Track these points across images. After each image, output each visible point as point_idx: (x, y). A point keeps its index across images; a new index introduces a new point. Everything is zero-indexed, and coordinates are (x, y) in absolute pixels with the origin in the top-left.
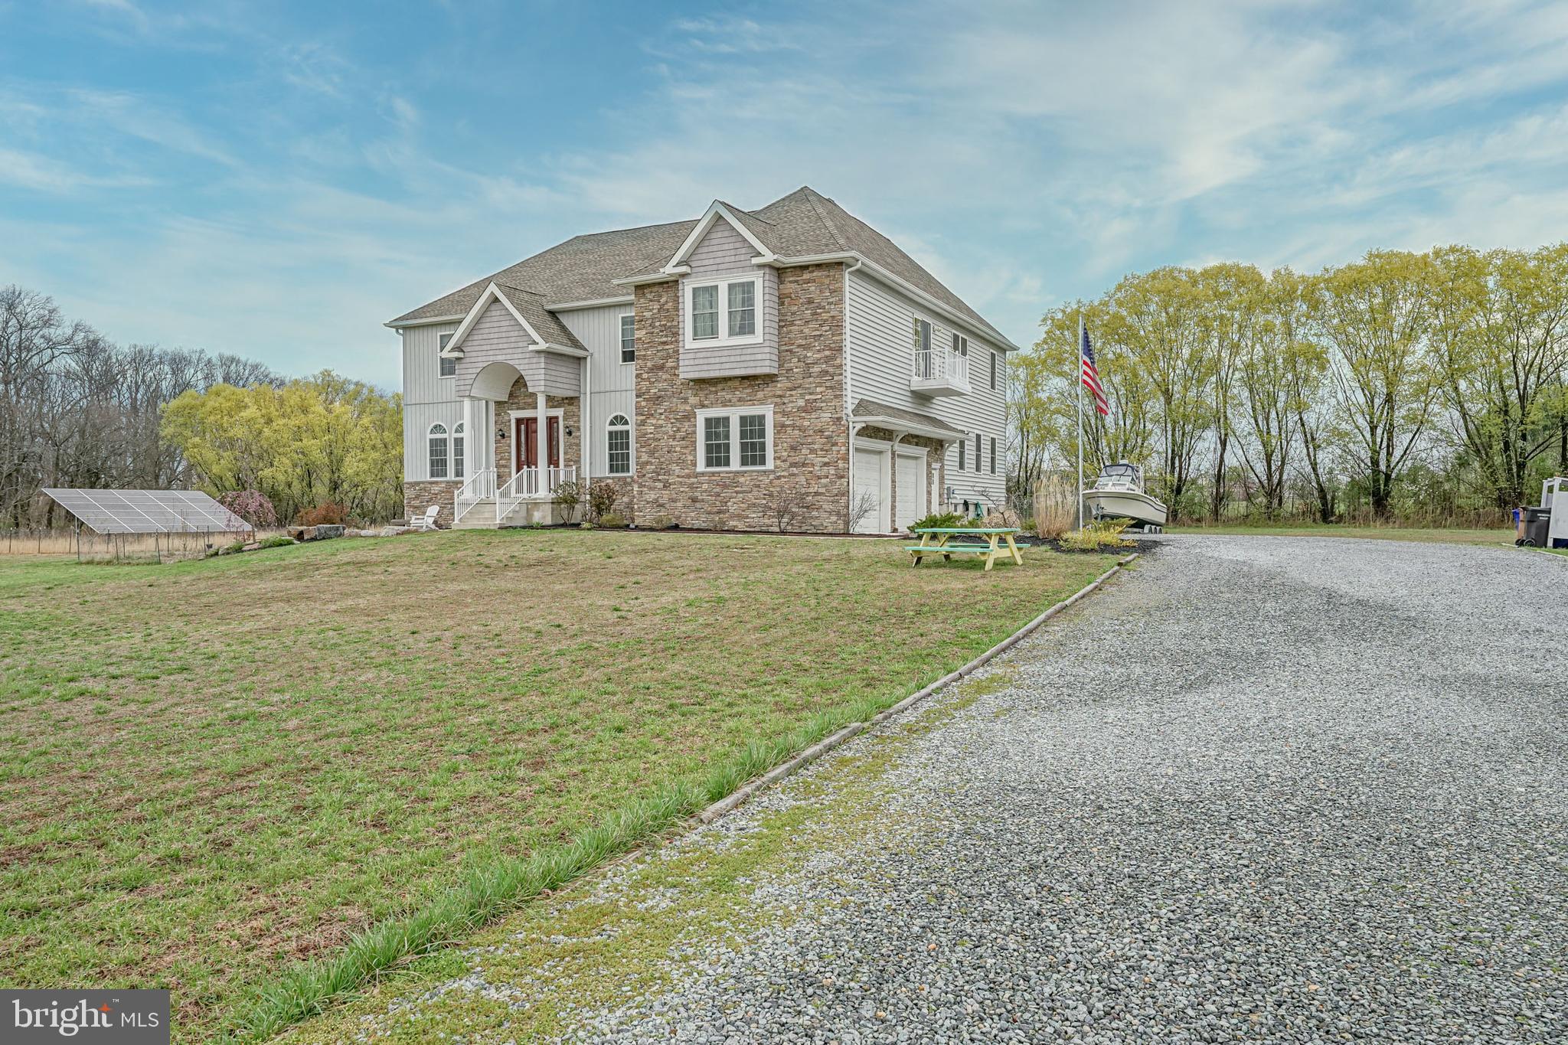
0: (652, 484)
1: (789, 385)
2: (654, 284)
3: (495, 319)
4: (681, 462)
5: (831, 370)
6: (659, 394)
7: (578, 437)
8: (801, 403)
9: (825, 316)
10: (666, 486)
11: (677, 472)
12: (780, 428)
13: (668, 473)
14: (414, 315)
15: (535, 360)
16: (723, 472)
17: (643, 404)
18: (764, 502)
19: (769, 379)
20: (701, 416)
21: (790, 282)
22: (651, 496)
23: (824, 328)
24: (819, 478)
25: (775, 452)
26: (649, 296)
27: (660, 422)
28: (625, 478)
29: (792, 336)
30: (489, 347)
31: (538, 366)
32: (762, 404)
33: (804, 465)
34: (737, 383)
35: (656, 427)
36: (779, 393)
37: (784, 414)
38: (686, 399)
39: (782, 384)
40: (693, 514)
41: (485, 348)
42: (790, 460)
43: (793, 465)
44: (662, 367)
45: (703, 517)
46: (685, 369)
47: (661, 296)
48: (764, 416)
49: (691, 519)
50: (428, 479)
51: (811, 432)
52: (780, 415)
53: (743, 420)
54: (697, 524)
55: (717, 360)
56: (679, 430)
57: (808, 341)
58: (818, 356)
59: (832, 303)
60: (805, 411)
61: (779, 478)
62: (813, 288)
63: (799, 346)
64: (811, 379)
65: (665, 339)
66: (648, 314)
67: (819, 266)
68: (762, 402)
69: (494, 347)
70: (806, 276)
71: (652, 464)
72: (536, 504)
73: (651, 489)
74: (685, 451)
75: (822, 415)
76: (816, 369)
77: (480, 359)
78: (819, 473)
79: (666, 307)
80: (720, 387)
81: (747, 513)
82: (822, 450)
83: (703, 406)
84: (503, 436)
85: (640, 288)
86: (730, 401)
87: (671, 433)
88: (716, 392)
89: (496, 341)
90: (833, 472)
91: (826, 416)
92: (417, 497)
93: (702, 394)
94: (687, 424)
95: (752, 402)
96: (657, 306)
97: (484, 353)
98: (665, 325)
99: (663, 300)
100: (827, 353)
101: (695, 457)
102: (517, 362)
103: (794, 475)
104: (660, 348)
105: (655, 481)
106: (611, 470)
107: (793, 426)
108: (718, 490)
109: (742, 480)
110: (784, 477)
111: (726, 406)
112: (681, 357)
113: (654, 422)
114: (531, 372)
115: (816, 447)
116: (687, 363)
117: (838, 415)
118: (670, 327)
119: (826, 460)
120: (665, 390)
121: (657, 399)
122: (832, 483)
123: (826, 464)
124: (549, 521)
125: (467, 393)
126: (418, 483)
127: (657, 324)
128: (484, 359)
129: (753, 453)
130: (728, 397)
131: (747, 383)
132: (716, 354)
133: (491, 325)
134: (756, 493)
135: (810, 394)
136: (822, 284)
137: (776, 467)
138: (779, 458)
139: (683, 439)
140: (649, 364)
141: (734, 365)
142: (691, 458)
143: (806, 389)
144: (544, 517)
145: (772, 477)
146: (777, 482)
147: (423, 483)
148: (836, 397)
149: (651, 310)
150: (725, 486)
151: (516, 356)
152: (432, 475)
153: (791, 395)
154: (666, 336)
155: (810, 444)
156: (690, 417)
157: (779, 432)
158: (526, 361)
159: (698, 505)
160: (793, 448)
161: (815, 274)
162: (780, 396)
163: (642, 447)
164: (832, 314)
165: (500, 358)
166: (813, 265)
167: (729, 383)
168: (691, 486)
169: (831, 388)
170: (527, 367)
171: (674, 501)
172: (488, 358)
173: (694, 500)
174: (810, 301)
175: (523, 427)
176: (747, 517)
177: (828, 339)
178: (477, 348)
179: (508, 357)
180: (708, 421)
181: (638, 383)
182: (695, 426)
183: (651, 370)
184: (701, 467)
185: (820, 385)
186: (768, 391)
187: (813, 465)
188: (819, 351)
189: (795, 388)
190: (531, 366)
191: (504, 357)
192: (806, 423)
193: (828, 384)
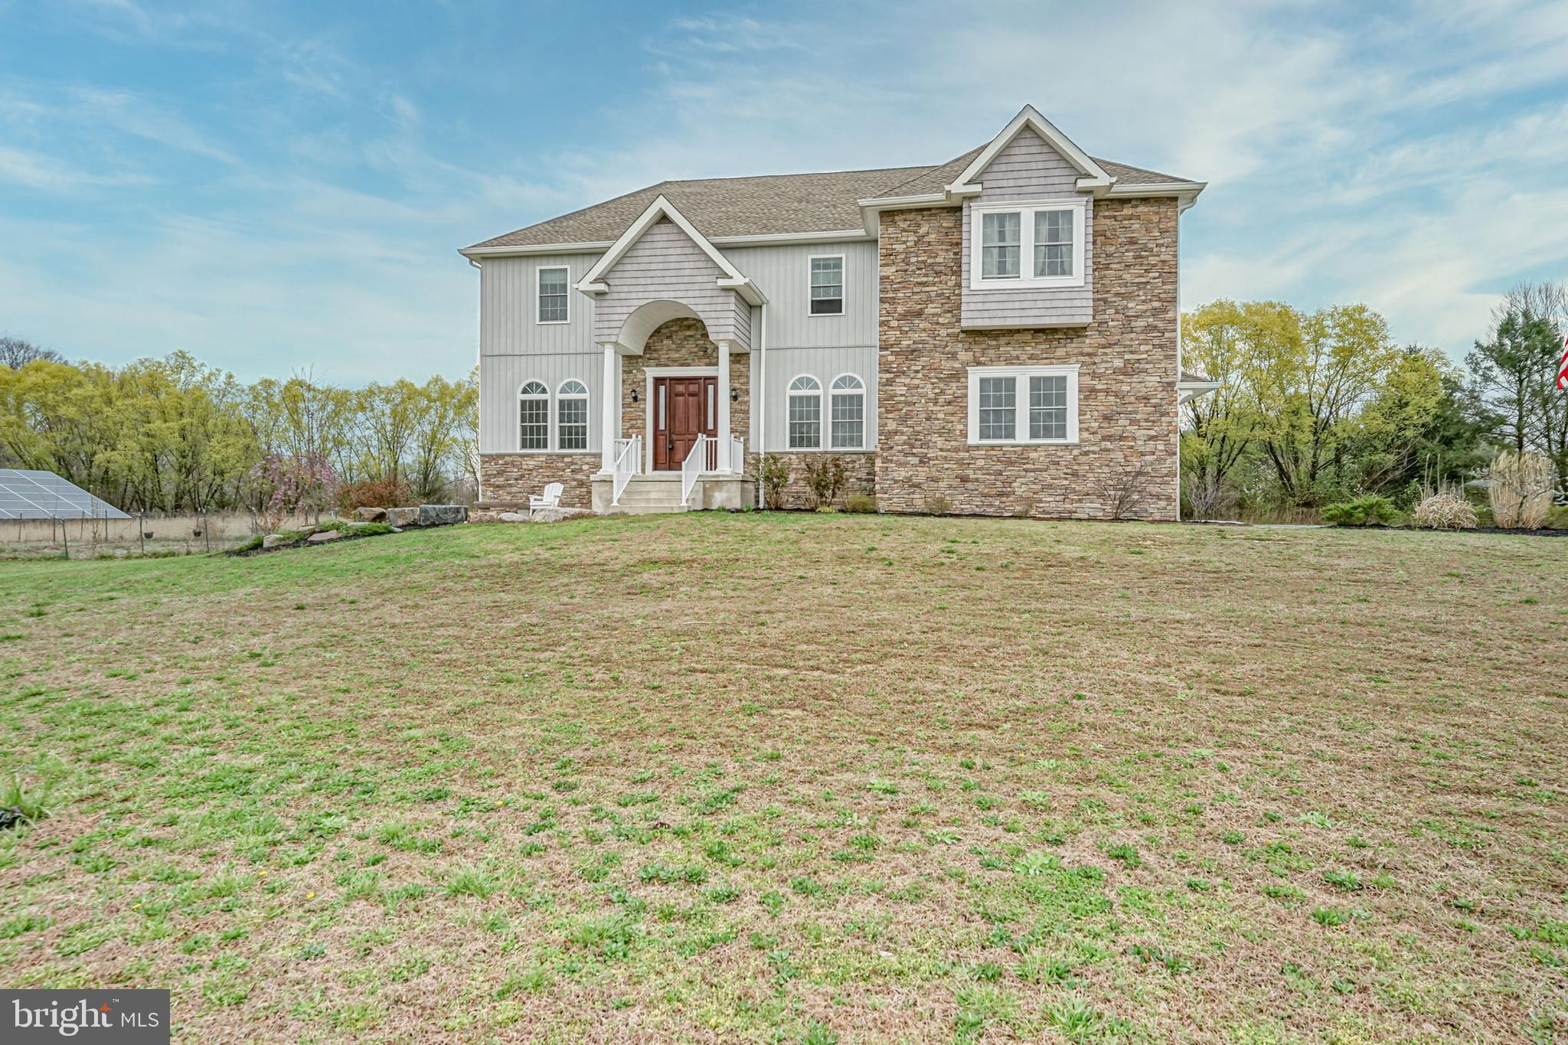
0: (902, 459)
1: (1103, 341)
2: (910, 211)
3: (660, 245)
4: (946, 433)
5: (1160, 324)
6: (915, 346)
7: (747, 403)
8: (1118, 363)
9: (1153, 260)
10: (924, 460)
11: (940, 445)
12: (1088, 393)
13: (926, 445)
14: (499, 241)
15: (720, 300)
16: (1006, 446)
17: (891, 358)
18: (1066, 482)
19: (1076, 332)
20: (974, 377)
21: (1105, 217)
22: (902, 474)
23: (1151, 275)
24: (1143, 454)
25: (1081, 422)
26: (903, 225)
27: (916, 382)
28: (814, 453)
29: (1106, 281)
30: (649, 281)
31: (725, 307)
32: (1065, 363)
33: (1121, 438)
34: (1028, 337)
35: (909, 387)
36: (1090, 350)
37: (1094, 375)
38: (954, 356)
39: (1091, 340)
40: (961, 497)
41: (642, 281)
42: (1105, 432)
43: (1104, 439)
44: (919, 314)
45: (977, 501)
46: (970, 314)
47: (919, 226)
48: (1064, 378)
49: (959, 502)
50: (518, 450)
51: (1132, 399)
52: (1088, 378)
53: (1035, 382)
54: (968, 509)
55: (1017, 305)
56: (942, 392)
57: (1130, 289)
58: (1144, 307)
59: (1162, 245)
60: (1125, 374)
61: (1086, 453)
62: (1136, 224)
63: (1117, 294)
64: (1133, 335)
65: (925, 279)
66: (899, 247)
67: (1145, 200)
68: (1064, 360)
69: (656, 281)
70: (1127, 211)
71: (903, 433)
72: (718, 483)
73: (900, 464)
74: (952, 419)
75: (1148, 378)
76: (1141, 323)
77: (634, 296)
78: (1142, 449)
79: (926, 239)
80: (1003, 340)
81: (1041, 496)
82: (1147, 420)
83: (979, 364)
84: (635, 399)
85: (888, 215)
86: (1018, 358)
87: (931, 396)
88: (998, 347)
89: (659, 273)
90: (1162, 447)
91: (1152, 380)
92: (500, 473)
93: (977, 348)
94: (954, 385)
95: (1050, 360)
96: (912, 238)
97: (640, 288)
98: (924, 262)
99: (922, 231)
100: (1156, 304)
101: (966, 426)
102: (693, 301)
103: (1108, 450)
104: (916, 290)
105: (906, 455)
106: (793, 444)
107: (1107, 392)
108: (1000, 467)
109: (1033, 455)
110: (1094, 453)
111: (1013, 364)
112: (964, 299)
113: (907, 381)
114: (713, 315)
115: (1138, 417)
116: (972, 307)
117: (1170, 380)
118: (931, 265)
119: (1153, 433)
120: (923, 342)
121: (912, 353)
122: (1159, 460)
123: (1152, 438)
124: (737, 504)
125: (613, 339)
126: (502, 456)
127: (913, 260)
128: (641, 295)
129: (1048, 422)
130: (1014, 354)
131: (1042, 337)
132: (1016, 297)
133: (653, 252)
134: (1053, 472)
135: (1132, 353)
136: (1150, 222)
137: (1082, 440)
138: (1087, 430)
139: (949, 403)
140: (900, 309)
141: (1043, 312)
142: (961, 427)
143: (1125, 346)
144: (729, 499)
145: (1076, 452)
146: (1083, 459)
147: (510, 455)
148: (1167, 357)
149: (905, 242)
150: (1011, 463)
151: (690, 294)
152: (524, 446)
153: (1106, 354)
154: (926, 275)
155: (1130, 413)
156: (958, 376)
157: (1086, 398)
158: (707, 300)
159: (969, 485)
160: (1107, 418)
161: (1140, 209)
162: (1089, 355)
163: (888, 412)
164: (1163, 257)
165: (665, 295)
166: (1137, 199)
167: (1016, 337)
168: (960, 462)
169: (1161, 346)
170: (707, 308)
171: (936, 480)
172: (646, 295)
173: (964, 480)
174: (1132, 242)
175: (662, 389)
176: (1040, 501)
177: (1157, 288)
178: (629, 282)
179: (679, 294)
180: (983, 382)
181: (882, 333)
182: (966, 387)
183: (904, 316)
184: (973, 439)
185: (1146, 342)
186: (1073, 347)
187: (1134, 439)
188: (1144, 301)
189: (1110, 345)
190: (713, 307)
191: (672, 294)
192: (1125, 388)
193: (1156, 342)
